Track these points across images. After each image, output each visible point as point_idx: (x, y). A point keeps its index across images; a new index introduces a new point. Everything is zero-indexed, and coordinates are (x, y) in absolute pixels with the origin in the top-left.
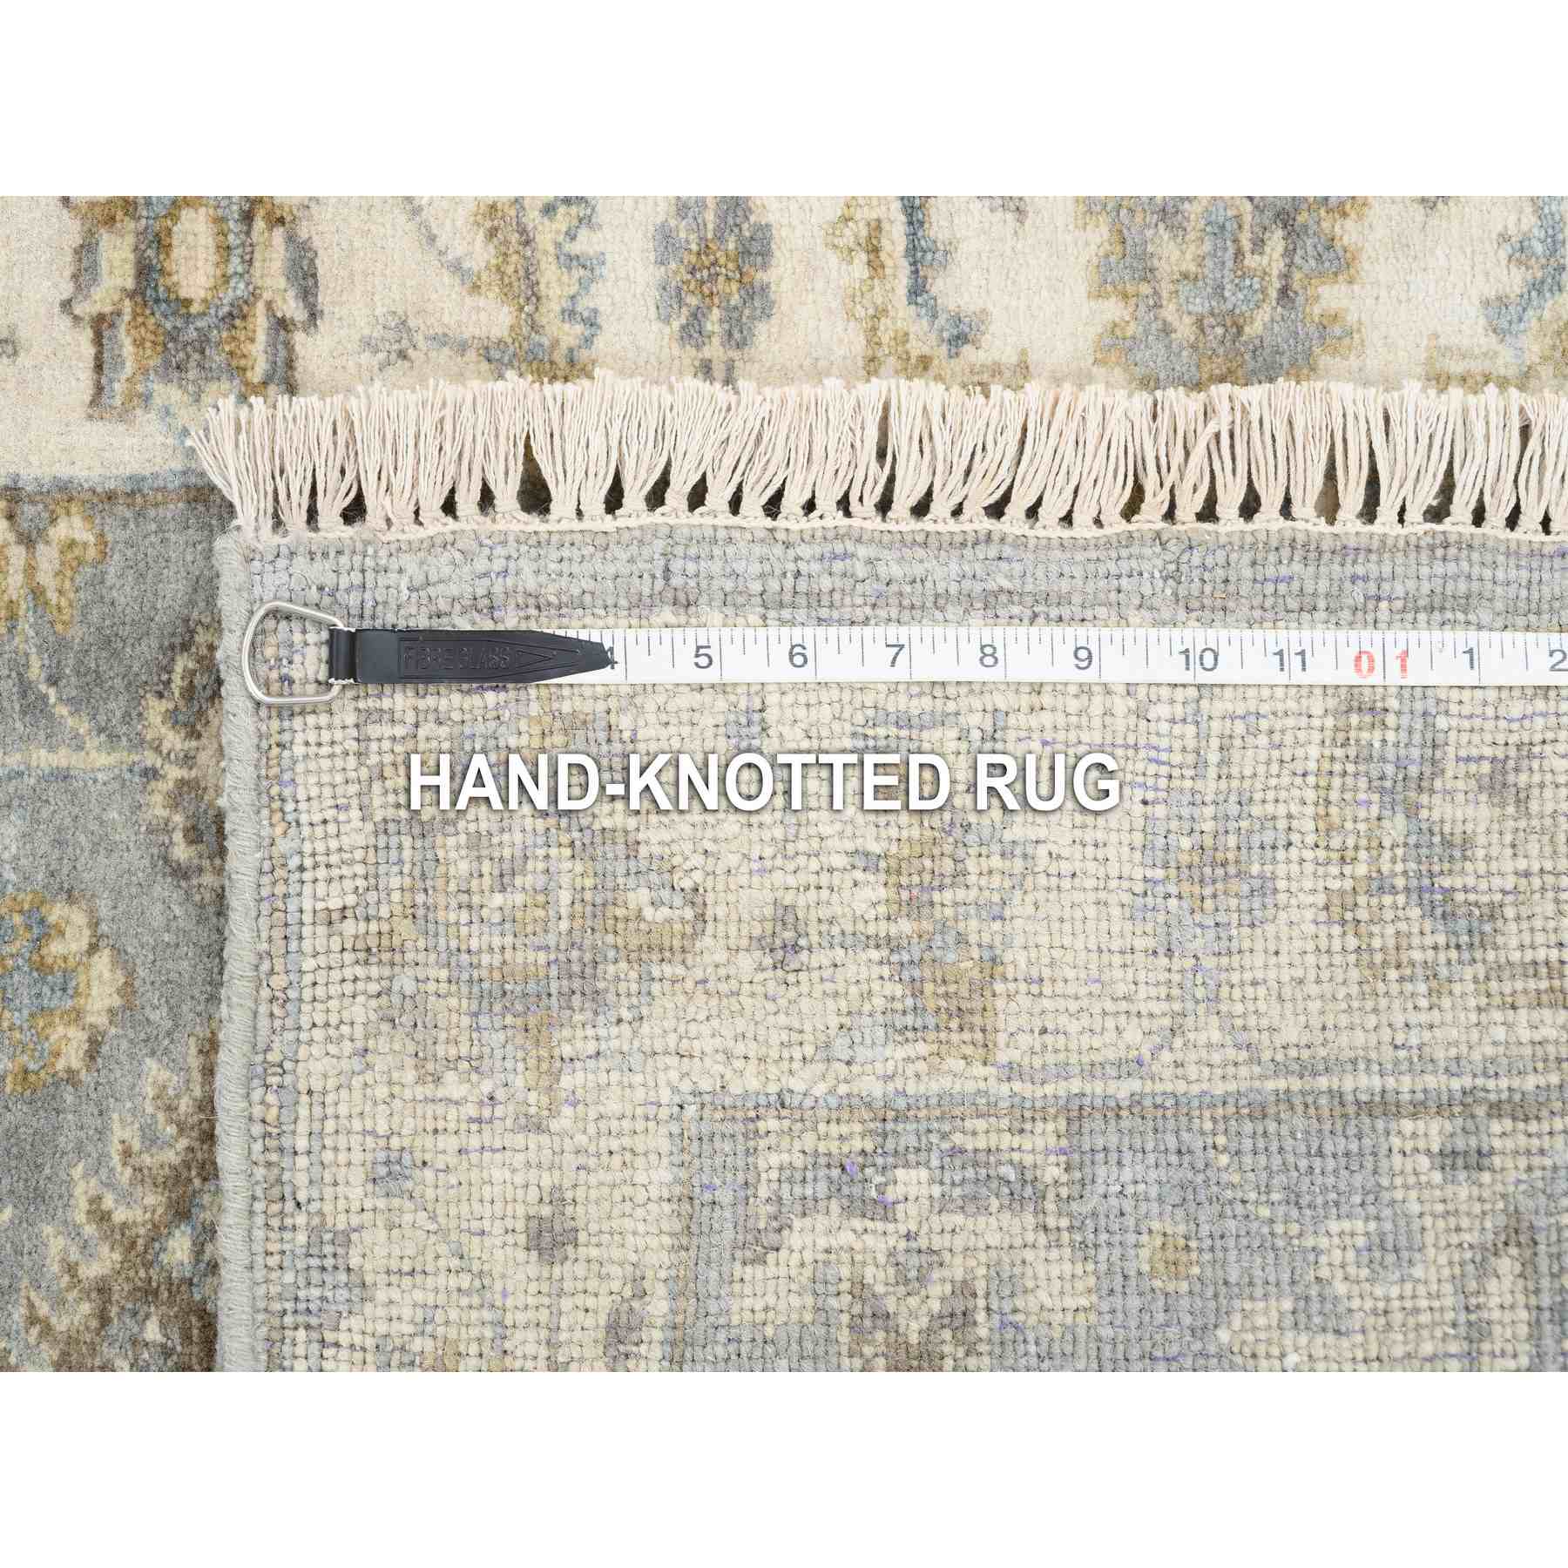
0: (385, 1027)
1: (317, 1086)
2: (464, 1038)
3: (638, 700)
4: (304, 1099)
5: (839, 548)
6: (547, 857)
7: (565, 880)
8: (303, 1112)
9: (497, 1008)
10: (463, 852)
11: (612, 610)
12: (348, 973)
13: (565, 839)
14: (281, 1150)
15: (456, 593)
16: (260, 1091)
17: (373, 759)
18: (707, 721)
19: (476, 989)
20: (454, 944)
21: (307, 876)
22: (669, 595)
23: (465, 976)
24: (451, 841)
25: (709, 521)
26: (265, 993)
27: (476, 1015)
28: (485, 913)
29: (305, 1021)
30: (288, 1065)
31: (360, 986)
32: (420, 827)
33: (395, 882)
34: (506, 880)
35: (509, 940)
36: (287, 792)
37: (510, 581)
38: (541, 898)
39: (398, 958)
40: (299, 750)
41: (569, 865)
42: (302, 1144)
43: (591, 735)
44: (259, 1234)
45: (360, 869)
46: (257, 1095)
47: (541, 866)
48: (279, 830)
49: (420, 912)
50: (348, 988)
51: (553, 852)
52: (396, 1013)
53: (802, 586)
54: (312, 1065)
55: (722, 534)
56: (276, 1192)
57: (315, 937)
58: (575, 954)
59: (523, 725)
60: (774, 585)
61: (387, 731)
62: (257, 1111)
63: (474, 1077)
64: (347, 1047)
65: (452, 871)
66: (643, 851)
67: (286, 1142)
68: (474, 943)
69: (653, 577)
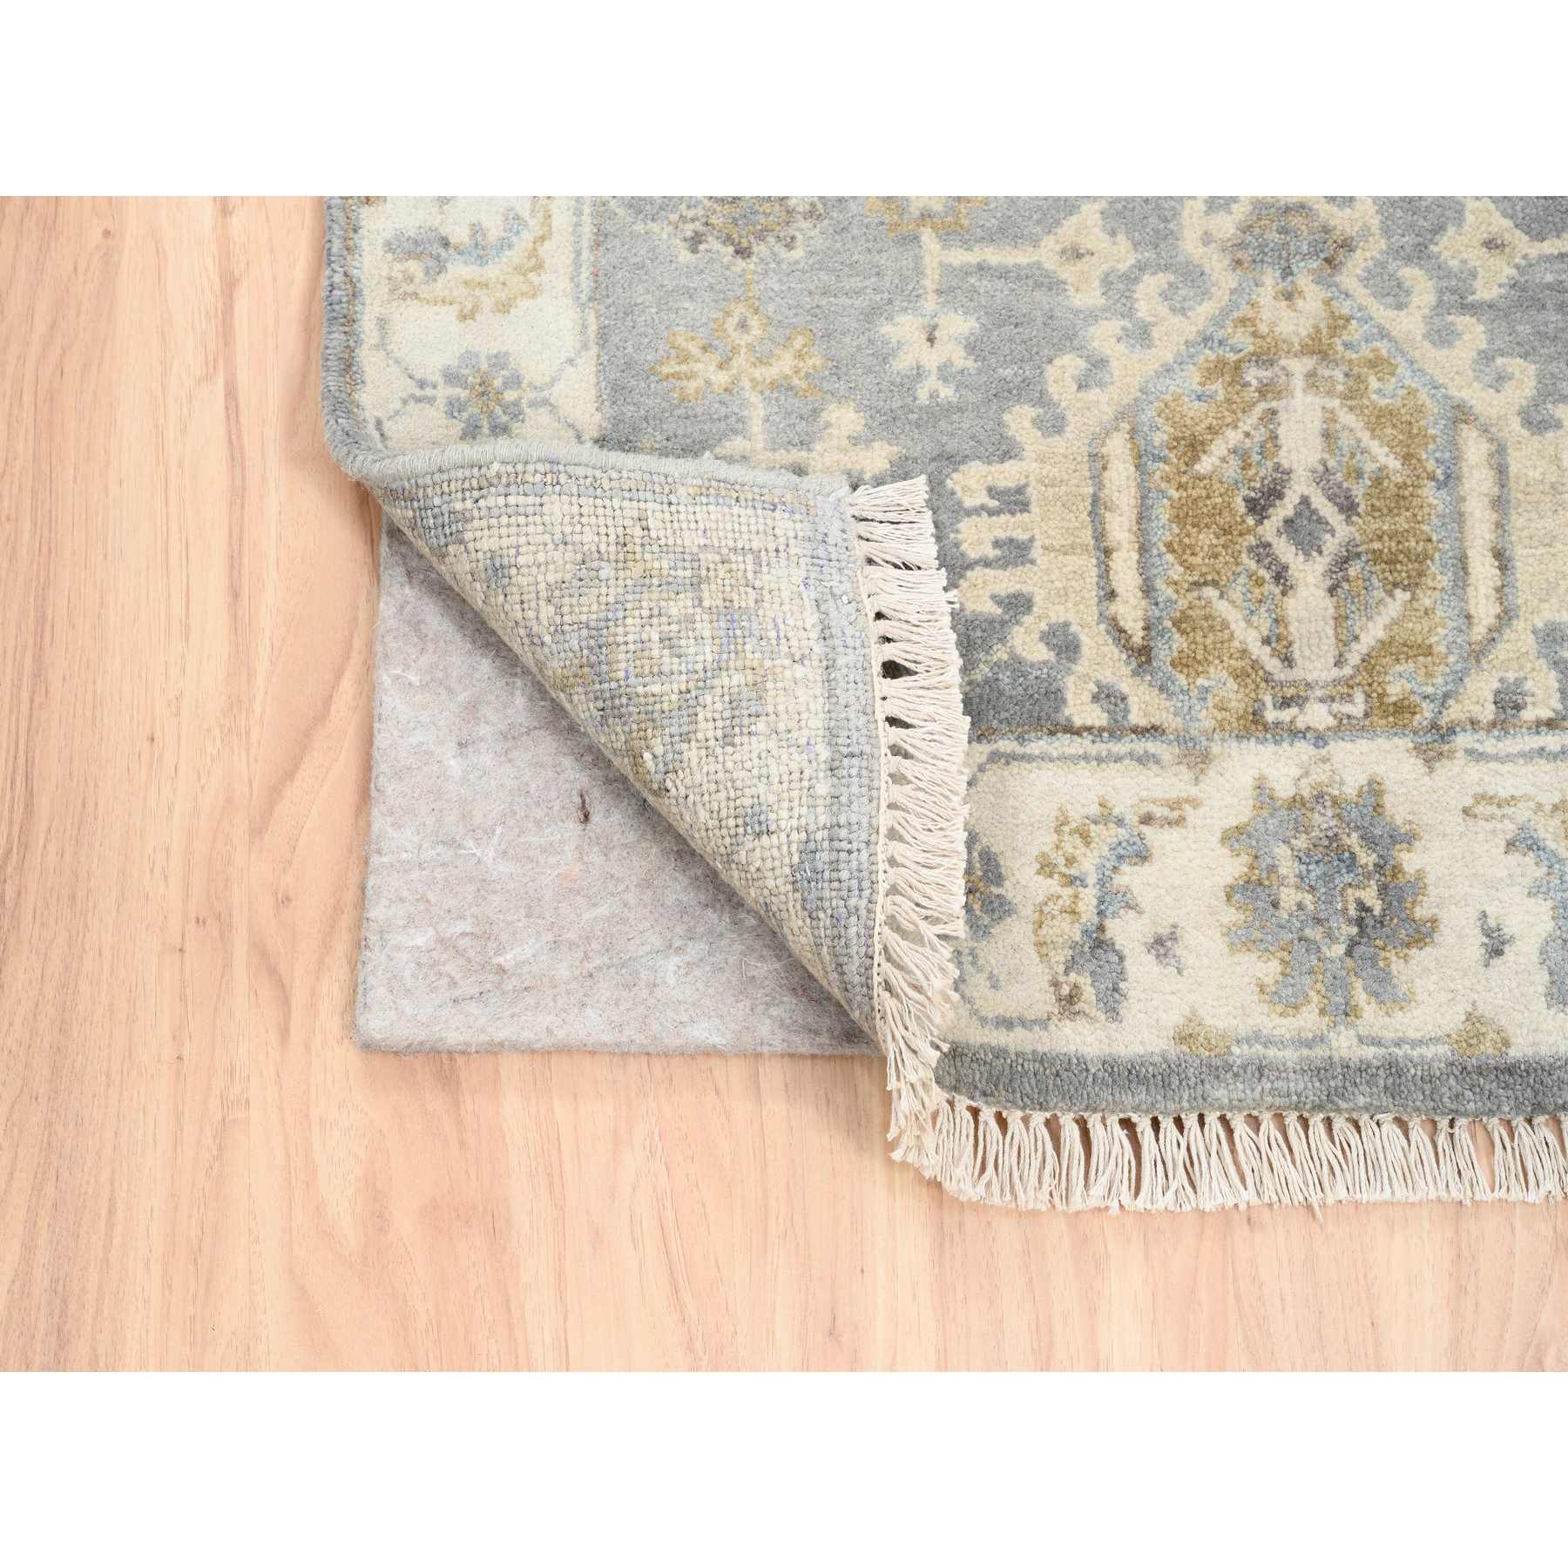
0: (579, 557)
1: (546, 509)
2: (575, 618)
3: (774, 736)
4: (538, 500)
5: (866, 884)
6: (681, 673)
7: (667, 687)
8: (530, 500)
9: (592, 642)
10: (683, 611)
11: (828, 716)
12: (611, 531)
13: (691, 685)
14: (508, 485)
15: (831, 615)
16: (543, 471)
17: (733, 558)
18: (762, 788)
19: (603, 624)
20: (629, 606)
21: (665, 507)
22: (837, 756)
23: (610, 615)
24: (689, 603)
25: (883, 785)
26: (598, 474)
27: (588, 627)
28: (647, 627)
29: (583, 500)
30: (557, 488)
31: (604, 538)
32: (696, 584)
33: (665, 564)
34: (667, 642)
35: (631, 647)
36: (712, 499)
37: (841, 649)
38: (656, 670)
39: (621, 565)
40: (736, 510)
41: (676, 691)
42: (512, 500)
43: (753, 702)
44: (460, 474)
45: (671, 542)
46: (540, 467)
47: (675, 668)
48: (691, 491)
49: (647, 581)
50: (603, 530)
51: (684, 677)
52: (588, 565)
53: (843, 855)
54: (557, 504)
55: (875, 793)
56: (484, 483)
57: (632, 509)
58: (624, 700)
59: (758, 655)
60: (843, 833)
61: (750, 567)
62: (530, 468)
63: (552, 629)
64: (568, 530)
65: (672, 603)
66: (685, 746)
67: (513, 488)
68: (629, 621)
69: (849, 745)
